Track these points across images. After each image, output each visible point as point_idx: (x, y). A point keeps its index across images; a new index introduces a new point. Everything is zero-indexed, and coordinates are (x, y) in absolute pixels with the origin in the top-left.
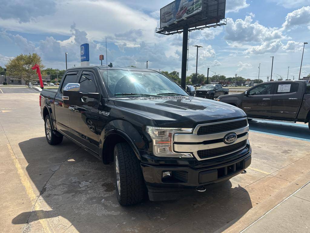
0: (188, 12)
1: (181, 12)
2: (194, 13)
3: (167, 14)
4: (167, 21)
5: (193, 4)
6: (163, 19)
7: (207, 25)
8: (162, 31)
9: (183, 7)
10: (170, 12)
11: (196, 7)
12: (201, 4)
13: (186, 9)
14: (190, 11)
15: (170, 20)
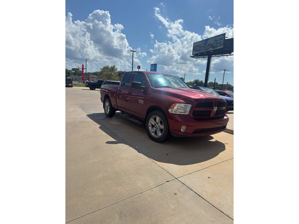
0: (213, 47)
1: (208, 47)
2: (217, 48)
3: (198, 47)
4: (198, 50)
5: (217, 43)
6: (194, 49)
7: (223, 55)
8: (194, 56)
9: (209, 44)
10: (200, 46)
11: (219, 45)
12: (222, 44)
13: (212, 45)
14: (215, 47)
15: (200, 50)
